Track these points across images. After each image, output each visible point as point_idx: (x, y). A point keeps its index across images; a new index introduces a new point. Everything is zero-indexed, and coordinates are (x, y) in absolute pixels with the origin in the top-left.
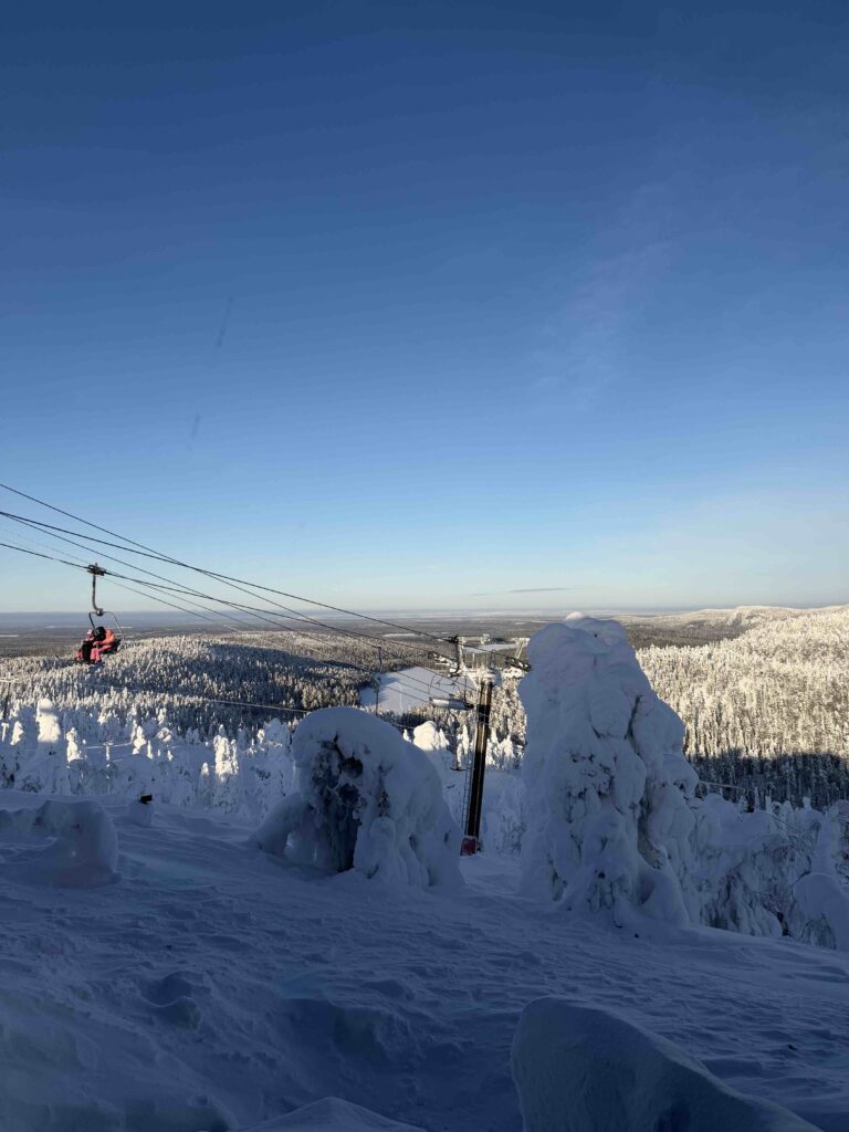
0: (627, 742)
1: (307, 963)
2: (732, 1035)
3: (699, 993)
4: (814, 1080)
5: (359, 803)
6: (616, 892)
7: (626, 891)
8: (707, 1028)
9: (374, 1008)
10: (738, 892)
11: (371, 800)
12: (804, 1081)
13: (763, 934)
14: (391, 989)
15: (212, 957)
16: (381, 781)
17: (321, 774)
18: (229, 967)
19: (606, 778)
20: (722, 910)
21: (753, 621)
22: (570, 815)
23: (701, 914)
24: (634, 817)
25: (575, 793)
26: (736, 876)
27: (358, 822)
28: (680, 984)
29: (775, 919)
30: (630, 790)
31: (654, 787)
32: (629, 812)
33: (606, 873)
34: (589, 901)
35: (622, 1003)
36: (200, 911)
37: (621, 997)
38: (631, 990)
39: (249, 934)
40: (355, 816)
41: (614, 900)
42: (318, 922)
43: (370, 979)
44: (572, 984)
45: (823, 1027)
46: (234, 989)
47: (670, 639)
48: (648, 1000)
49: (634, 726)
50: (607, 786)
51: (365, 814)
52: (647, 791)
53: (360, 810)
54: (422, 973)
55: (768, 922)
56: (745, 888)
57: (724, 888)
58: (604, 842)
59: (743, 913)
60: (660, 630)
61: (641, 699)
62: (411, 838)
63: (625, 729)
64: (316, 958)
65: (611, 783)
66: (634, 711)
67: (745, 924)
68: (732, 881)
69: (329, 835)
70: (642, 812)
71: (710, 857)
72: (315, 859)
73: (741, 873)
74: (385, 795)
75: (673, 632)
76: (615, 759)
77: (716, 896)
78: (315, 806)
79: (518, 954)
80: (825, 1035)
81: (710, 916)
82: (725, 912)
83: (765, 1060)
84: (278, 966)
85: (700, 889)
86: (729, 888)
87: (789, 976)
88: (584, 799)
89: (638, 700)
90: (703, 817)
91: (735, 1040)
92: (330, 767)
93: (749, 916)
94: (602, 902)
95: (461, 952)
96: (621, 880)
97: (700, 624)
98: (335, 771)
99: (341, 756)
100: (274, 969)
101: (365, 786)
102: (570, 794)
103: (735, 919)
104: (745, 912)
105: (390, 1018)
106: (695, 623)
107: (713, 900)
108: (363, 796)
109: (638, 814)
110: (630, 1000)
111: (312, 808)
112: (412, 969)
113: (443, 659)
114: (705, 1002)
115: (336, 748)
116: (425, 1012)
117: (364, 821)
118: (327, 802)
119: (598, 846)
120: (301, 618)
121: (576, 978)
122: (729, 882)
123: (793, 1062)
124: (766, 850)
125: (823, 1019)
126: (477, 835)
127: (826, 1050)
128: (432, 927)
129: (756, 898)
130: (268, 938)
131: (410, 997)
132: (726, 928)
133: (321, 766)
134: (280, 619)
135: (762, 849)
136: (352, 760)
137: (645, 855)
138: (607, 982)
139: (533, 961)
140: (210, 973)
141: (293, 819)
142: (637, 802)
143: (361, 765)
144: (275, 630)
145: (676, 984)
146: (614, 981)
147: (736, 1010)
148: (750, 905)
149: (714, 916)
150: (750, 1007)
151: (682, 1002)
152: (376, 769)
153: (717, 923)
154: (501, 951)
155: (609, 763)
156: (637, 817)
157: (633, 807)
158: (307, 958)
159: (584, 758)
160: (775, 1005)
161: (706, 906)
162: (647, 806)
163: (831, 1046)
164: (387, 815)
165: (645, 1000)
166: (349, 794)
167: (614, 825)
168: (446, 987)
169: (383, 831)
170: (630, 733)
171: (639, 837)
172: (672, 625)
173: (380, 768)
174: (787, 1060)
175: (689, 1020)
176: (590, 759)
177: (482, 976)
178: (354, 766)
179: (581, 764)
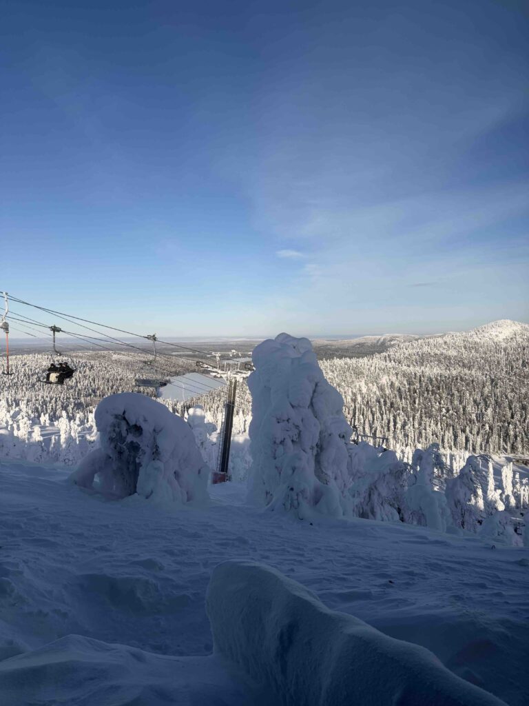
0: (310, 410)
1: (96, 552)
2: (358, 577)
3: (342, 554)
4: (401, 599)
5: (140, 453)
6: (300, 498)
7: (306, 498)
8: (344, 574)
9: (137, 577)
10: (375, 497)
11: (148, 451)
12: (396, 600)
13: (389, 520)
14: (150, 564)
15: (29, 552)
16: (155, 438)
17: (114, 435)
18: (40, 557)
19: (296, 431)
20: (365, 508)
21: (392, 343)
22: (275, 454)
23: (354, 511)
24: (313, 454)
25: (278, 441)
26: (373, 488)
27: (140, 465)
28: (333, 551)
29: (395, 512)
30: (311, 439)
31: (325, 436)
32: (309, 451)
33: (294, 488)
34: (284, 505)
35: (296, 563)
36: (25, 524)
37: (295, 560)
38: (302, 555)
39: (58, 536)
40: (137, 461)
41: (298, 504)
42: (107, 526)
43: (136, 559)
44: (267, 554)
45: (411, 569)
46: (42, 571)
47: (345, 354)
48: (312, 560)
49: (313, 400)
50: (297, 436)
51: (144, 459)
52: (320, 439)
53: (141, 457)
54: (171, 553)
55: (391, 514)
56: (379, 494)
57: (367, 494)
58: (294, 469)
59: (377, 510)
60: (340, 349)
61: (319, 384)
62: (175, 473)
63: (309, 403)
64: (102, 549)
65: (299, 434)
66: (314, 391)
67: (378, 516)
68: (372, 491)
69: (123, 474)
70: (317, 451)
71: (359, 478)
72: (114, 489)
73: (377, 486)
74: (157, 447)
75: (347, 350)
76: (302, 421)
77: (363, 500)
78: (111, 456)
79: (234, 538)
80: (411, 574)
81: (359, 511)
82: (367, 508)
83: (374, 590)
84: (75, 555)
85: (354, 496)
86: (370, 495)
87: (397, 542)
88: (283, 445)
89: (316, 385)
90: (356, 454)
91: (360, 580)
92: (120, 431)
93: (381, 510)
94: (292, 505)
95: (199, 539)
96: (303, 492)
97: (361, 345)
98: (124, 433)
99: (128, 423)
100: (73, 557)
101: (144, 442)
102: (275, 442)
103: (373, 513)
104: (378, 508)
105: (147, 582)
106: (359, 344)
107: (361, 503)
108: (143, 448)
109: (315, 453)
110: (300, 562)
111: (110, 458)
112: (166, 551)
113: (206, 366)
114: (345, 560)
115: (124, 419)
116: (170, 577)
117: (143, 464)
118: (120, 453)
119: (290, 472)
120: (118, 342)
121: (269, 550)
122: (370, 492)
123: (390, 590)
124: (391, 473)
125: (412, 565)
126: (227, 472)
127: (411, 582)
128: (182, 525)
129: (385, 500)
130: (71, 538)
131: (161, 569)
132: (368, 518)
133: (114, 430)
134: (103, 343)
135: (389, 471)
136: (135, 426)
137: (319, 477)
138: (288, 552)
139: (245, 542)
140: (26, 562)
141: (97, 464)
142: (314, 445)
143: (142, 429)
144: (100, 350)
145: (330, 550)
146: (293, 551)
147: (363, 563)
148: (382, 504)
149: (361, 511)
150: (371, 560)
151: (331, 561)
152: (151, 431)
153: (363, 515)
154: (225, 537)
155: (300, 423)
156: (314, 454)
157: (312, 448)
158: (97, 549)
159: (284, 421)
160: (386, 559)
161: (357, 506)
162: (320, 448)
163: (413, 579)
164: (158, 459)
165: (309, 561)
166: (135, 448)
167: (300, 459)
168: (186, 561)
169: (156, 469)
170: (312, 404)
171: (316, 466)
172: (346, 346)
173: (154, 430)
174: (388, 590)
175: (334, 571)
176: (288, 421)
177: (210, 552)
178: (138, 429)
179: (282, 424)
